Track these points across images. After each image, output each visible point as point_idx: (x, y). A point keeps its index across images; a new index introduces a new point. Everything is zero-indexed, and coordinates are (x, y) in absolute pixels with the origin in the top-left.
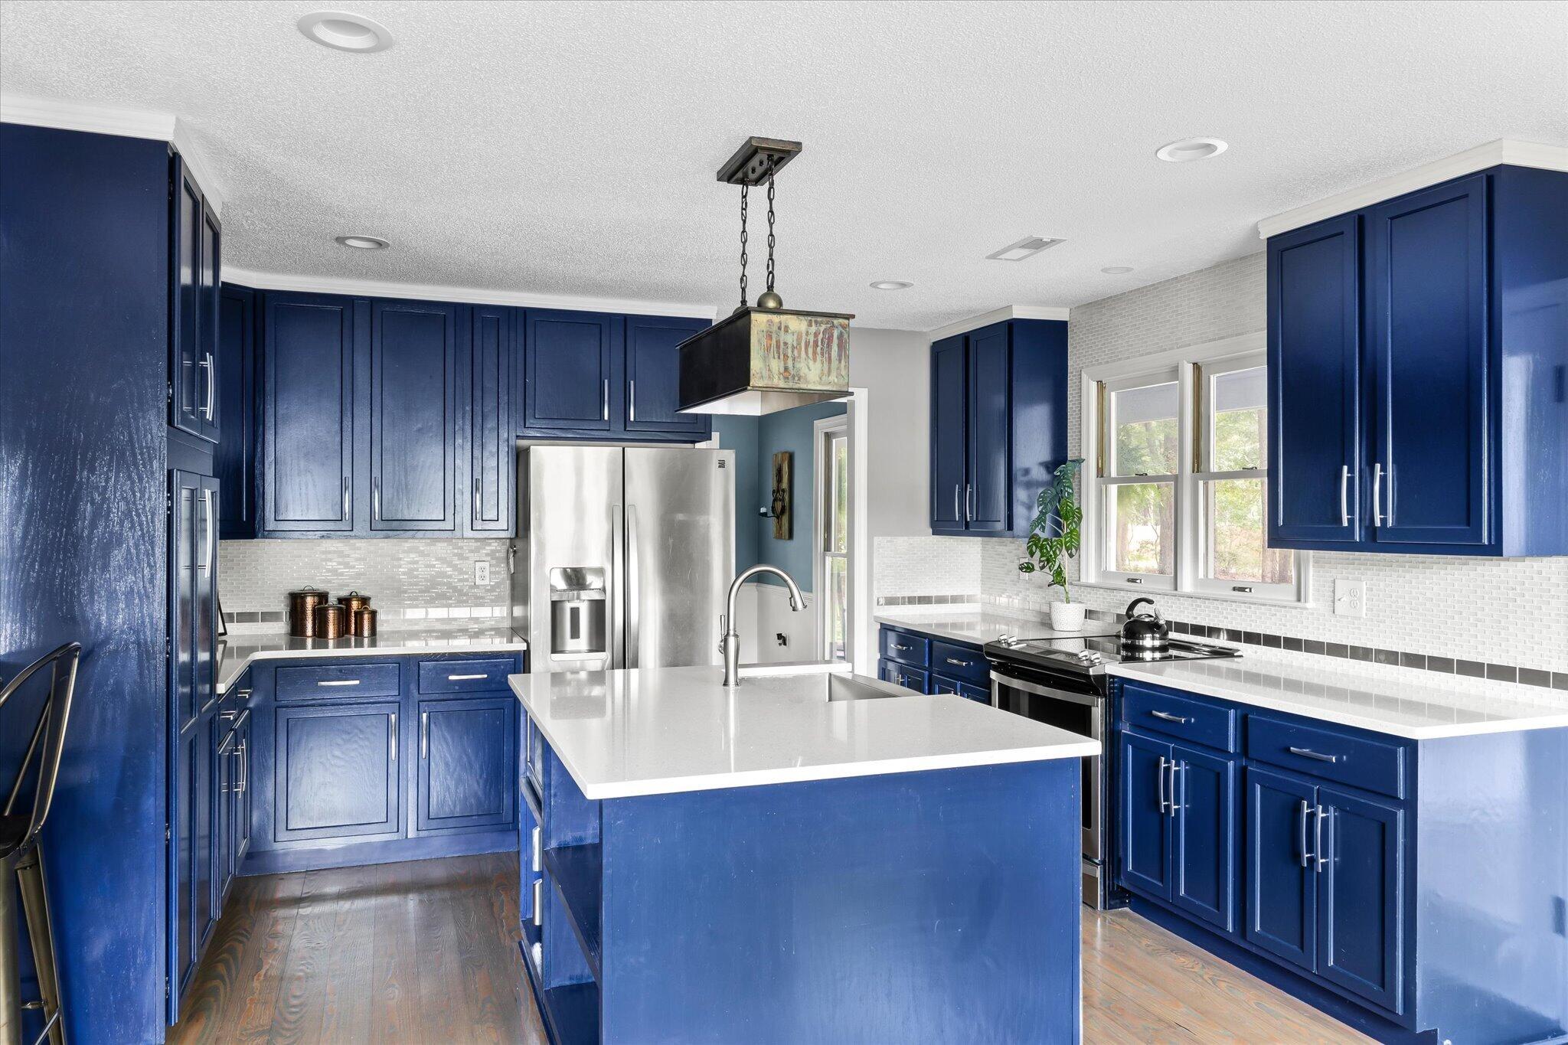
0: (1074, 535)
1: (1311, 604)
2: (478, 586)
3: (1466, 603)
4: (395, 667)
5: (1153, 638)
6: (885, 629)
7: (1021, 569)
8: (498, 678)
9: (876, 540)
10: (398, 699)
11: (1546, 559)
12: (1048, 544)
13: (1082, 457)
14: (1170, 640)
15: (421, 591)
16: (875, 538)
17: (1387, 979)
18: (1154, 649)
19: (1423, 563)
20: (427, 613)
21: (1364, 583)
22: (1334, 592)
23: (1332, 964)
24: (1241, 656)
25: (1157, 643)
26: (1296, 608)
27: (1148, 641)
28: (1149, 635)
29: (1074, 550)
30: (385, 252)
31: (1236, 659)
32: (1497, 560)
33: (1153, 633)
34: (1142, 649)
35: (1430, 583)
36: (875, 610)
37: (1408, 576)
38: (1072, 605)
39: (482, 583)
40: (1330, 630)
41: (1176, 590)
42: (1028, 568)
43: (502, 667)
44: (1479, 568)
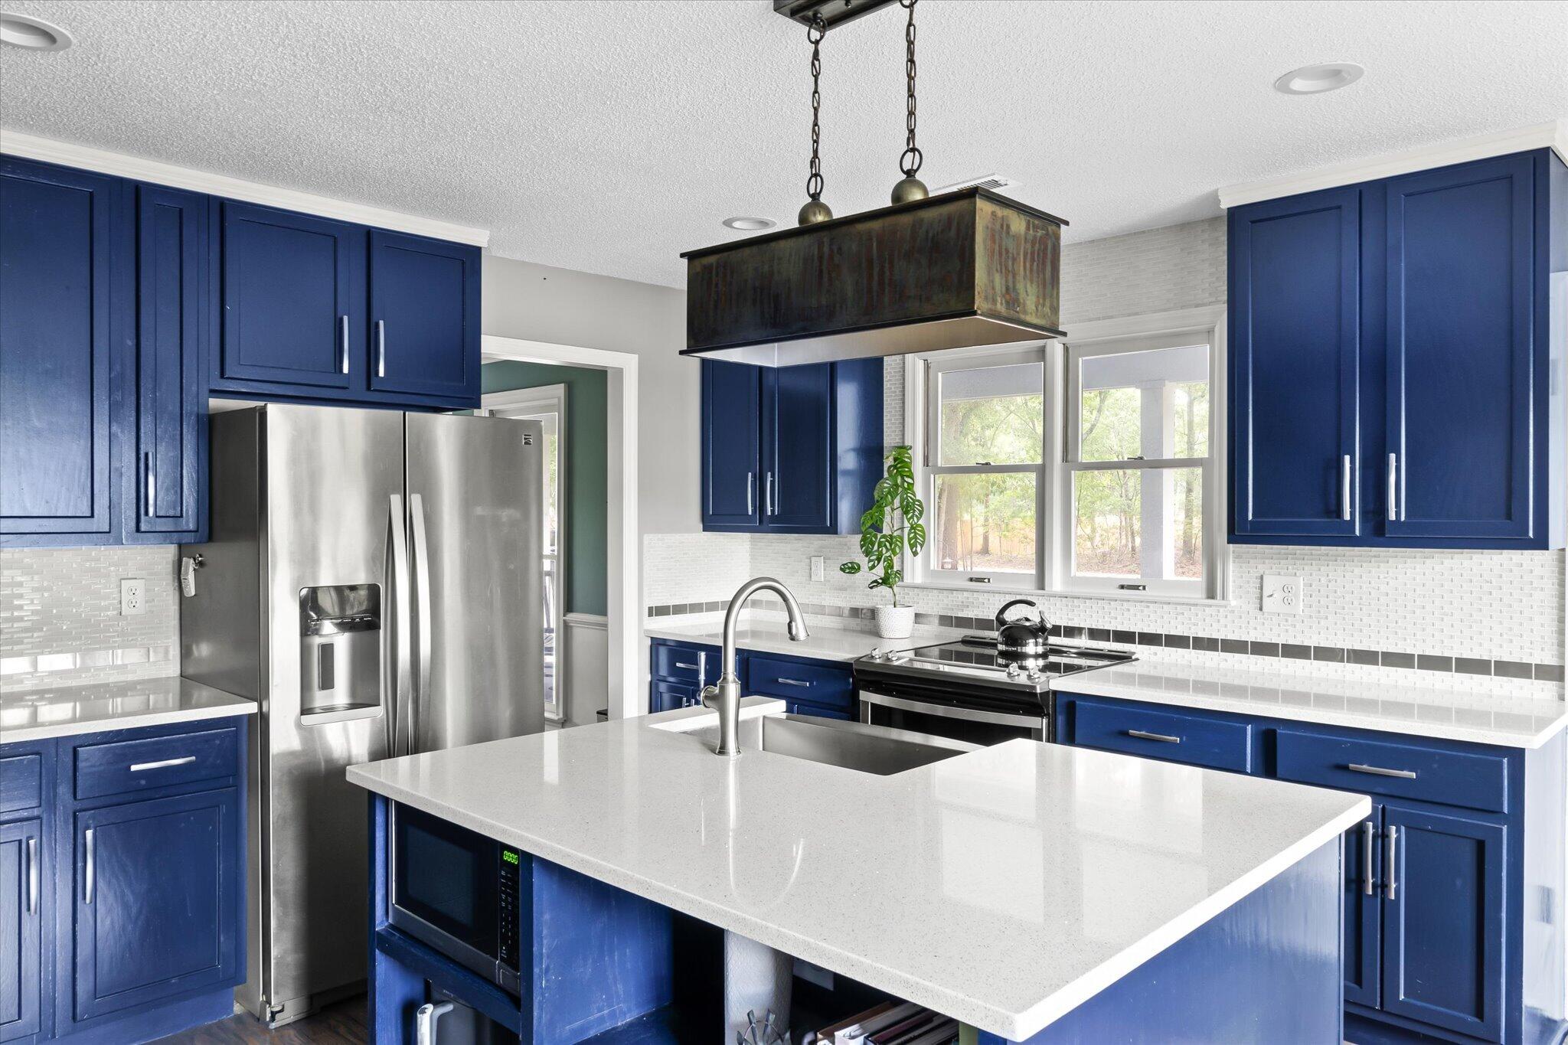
0: (919, 530)
1: (1233, 601)
2: (126, 617)
3: (1429, 597)
4: (32, 761)
5: (1036, 644)
6: (657, 644)
7: (843, 570)
8: (211, 759)
9: (646, 538)
10: (36, 812)
11: (1527, 552)
12: (887, 541)
13: (906, 444)
14: (1050, 645)
15: (26, 630)
16: (645, 536)
17: (1486, 1009)
18: (1037, 656)
19: (1375, 556)
20: (35, 664)
21: (1302, 578)
22: (1261, 588)
23: (1403, 997)
24: (1137, 659)
25: (1040, 650)
26: (1211, 606)
27: (1031, 647)
28: (1031, 641)
29: (919, 546)
30: (56, 59)
31: (1133, 663)
32: (1467, 553)
33: (1036, 637)
34: (1024, 656)
35: (1385, 578)
36: (645, 623)
37: (1357, 571)
38: (899, 609)
39: (134, 611)
40: (1256, 629)
41: (1043, 589)
42: (853, 568)
43: (218, 742)
44: (1446, 562)
